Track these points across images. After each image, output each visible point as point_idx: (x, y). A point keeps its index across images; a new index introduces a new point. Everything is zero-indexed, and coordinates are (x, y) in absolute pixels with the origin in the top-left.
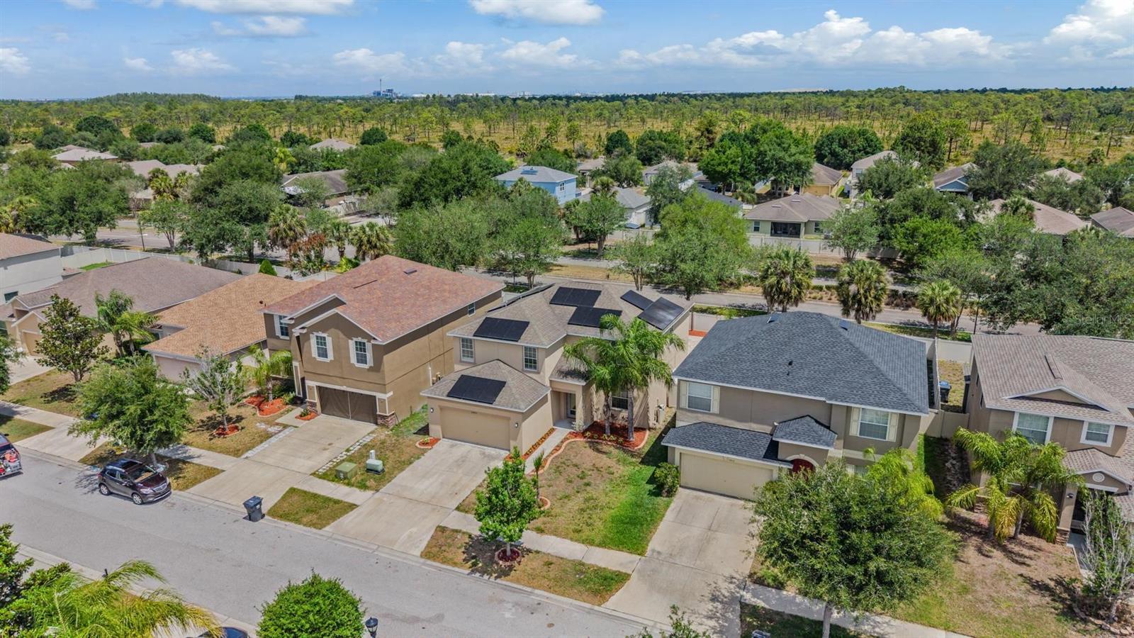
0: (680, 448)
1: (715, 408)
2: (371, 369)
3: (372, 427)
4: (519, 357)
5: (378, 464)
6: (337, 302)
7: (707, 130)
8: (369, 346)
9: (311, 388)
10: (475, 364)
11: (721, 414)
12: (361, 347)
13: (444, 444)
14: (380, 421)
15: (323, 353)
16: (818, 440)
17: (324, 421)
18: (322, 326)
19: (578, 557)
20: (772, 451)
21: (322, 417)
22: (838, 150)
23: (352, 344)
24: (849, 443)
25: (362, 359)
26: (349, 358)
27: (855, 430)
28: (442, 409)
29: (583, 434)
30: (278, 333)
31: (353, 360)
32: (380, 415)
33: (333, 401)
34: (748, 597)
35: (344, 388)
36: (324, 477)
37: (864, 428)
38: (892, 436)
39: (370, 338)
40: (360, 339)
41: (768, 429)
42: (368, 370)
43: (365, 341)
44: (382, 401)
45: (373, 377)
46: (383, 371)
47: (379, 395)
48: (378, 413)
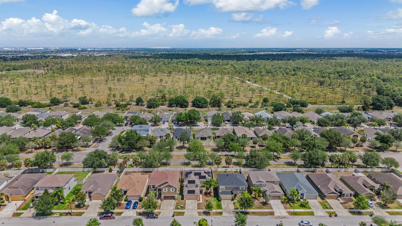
0: (221, 195)
1: (224, 189)
3: (174, 200)
4: (195, 186)
5: (182, 206)
6: (167, 183)
7: (164, 96)
9: (162, 196)
10: (188, 188)
11: (225, 190)
12: (173, 189)
13: (187, 201)
15: (165, 190)
16: (237, 191)
17: (166, 201)
18: (166, 187)
19: (216, 211)
20: (232, 193)
21: (164, 200)
22: (198, 103)
23: (171, 189)
24: (240, 191)
25: (173, 190)
27: (240, 189)
28: (186, 196)
29: (204, 195)
30: (152, 188)
31: (171, 191)
32: (175, 198)
33: (166, 198)
34: (236, 211)
35: (169, 195)
36: (176, 209)
37: (241, 189)
38: (244, 189)
39: (175, 187)
41: (231, 191)
45: (175, 193)
47: (175, 195)
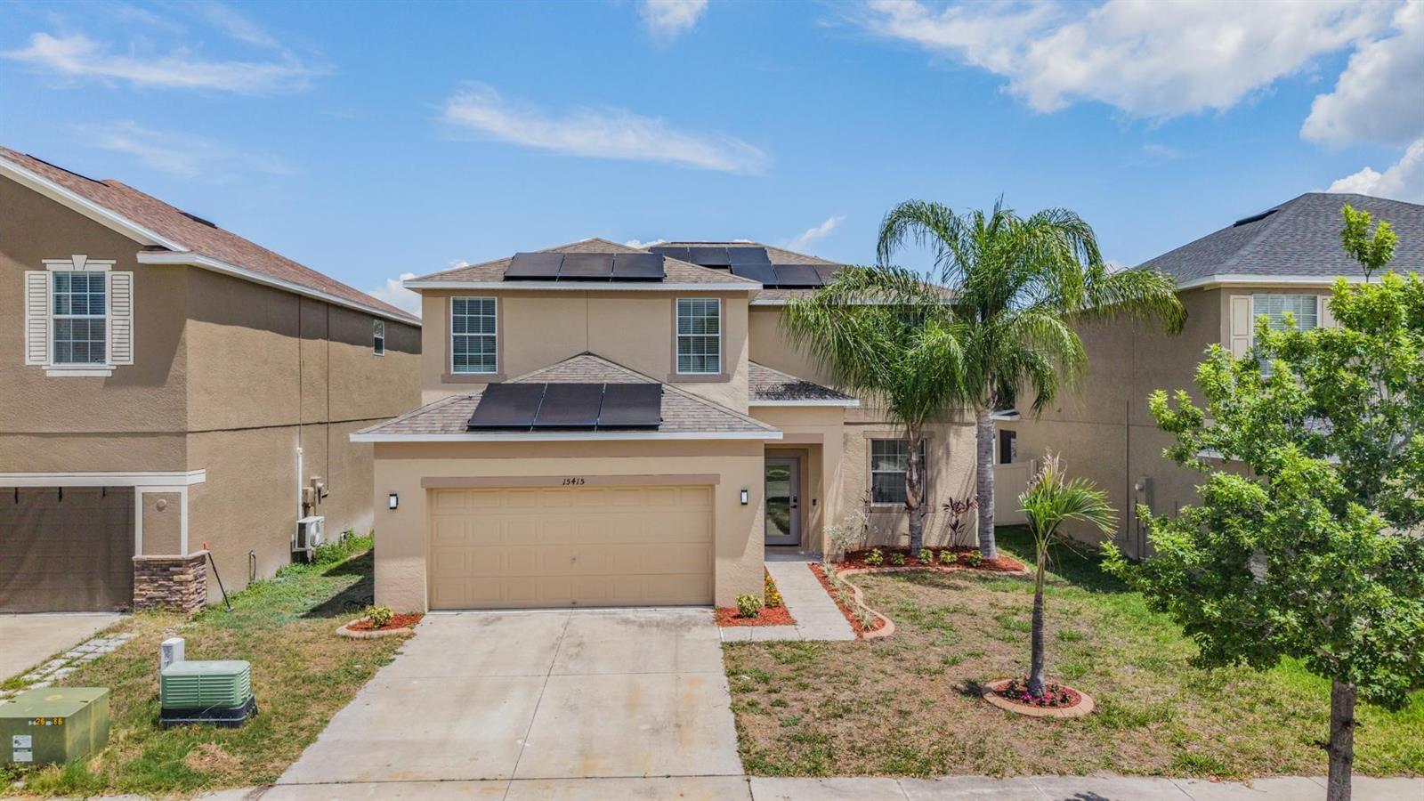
2: (122, 377)
8: (120, 287)
12: (80, 295)
14: (143, 590)
23: (38, 287)
25: (81, 343)
26: (18, 345)
28: (434, 489)
31: (38, 347)
32: (146, 565)
40: (79, 264)
42: (109, 383)
43: (103, 266)
44: (165, 505)
45: (138, 408)
46: (182, 379)
47: (147, 482)
48: (139, 555)
